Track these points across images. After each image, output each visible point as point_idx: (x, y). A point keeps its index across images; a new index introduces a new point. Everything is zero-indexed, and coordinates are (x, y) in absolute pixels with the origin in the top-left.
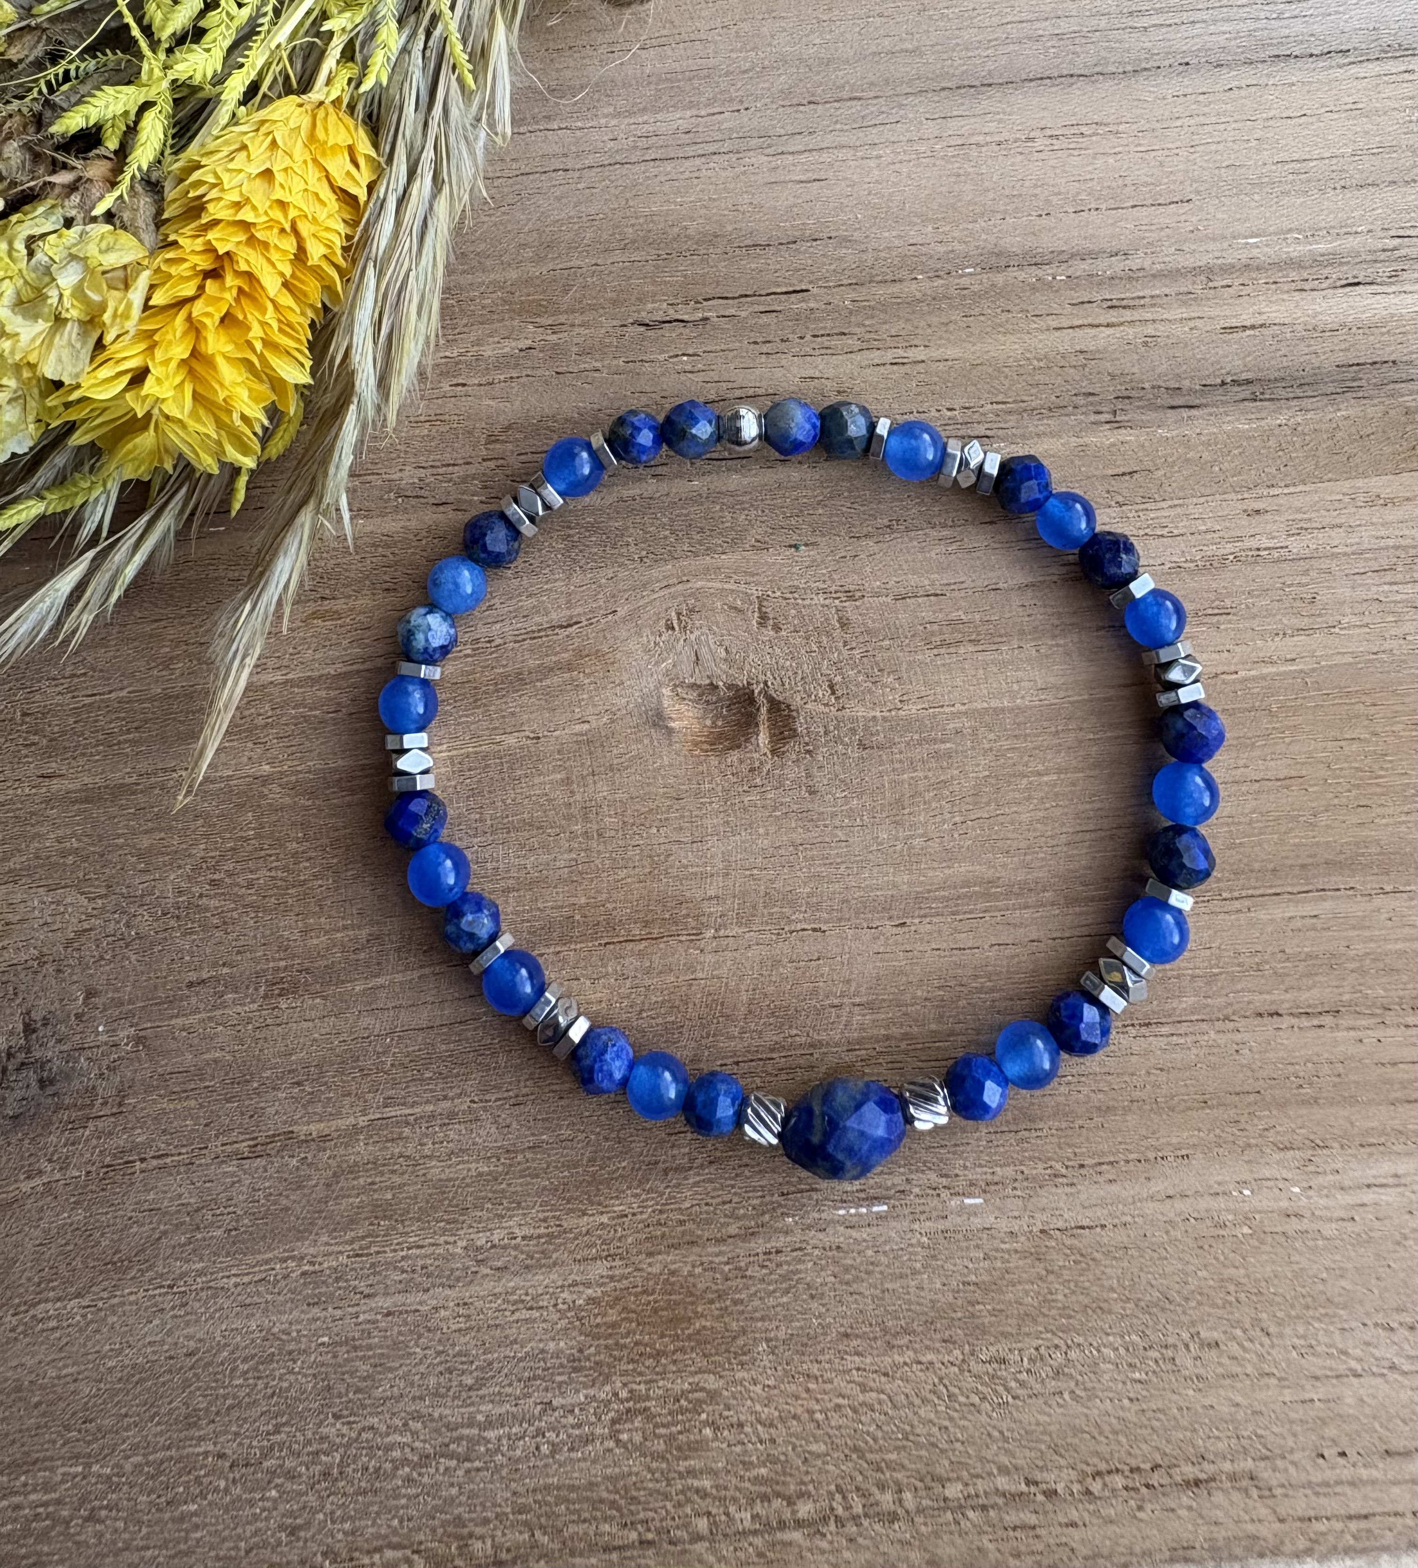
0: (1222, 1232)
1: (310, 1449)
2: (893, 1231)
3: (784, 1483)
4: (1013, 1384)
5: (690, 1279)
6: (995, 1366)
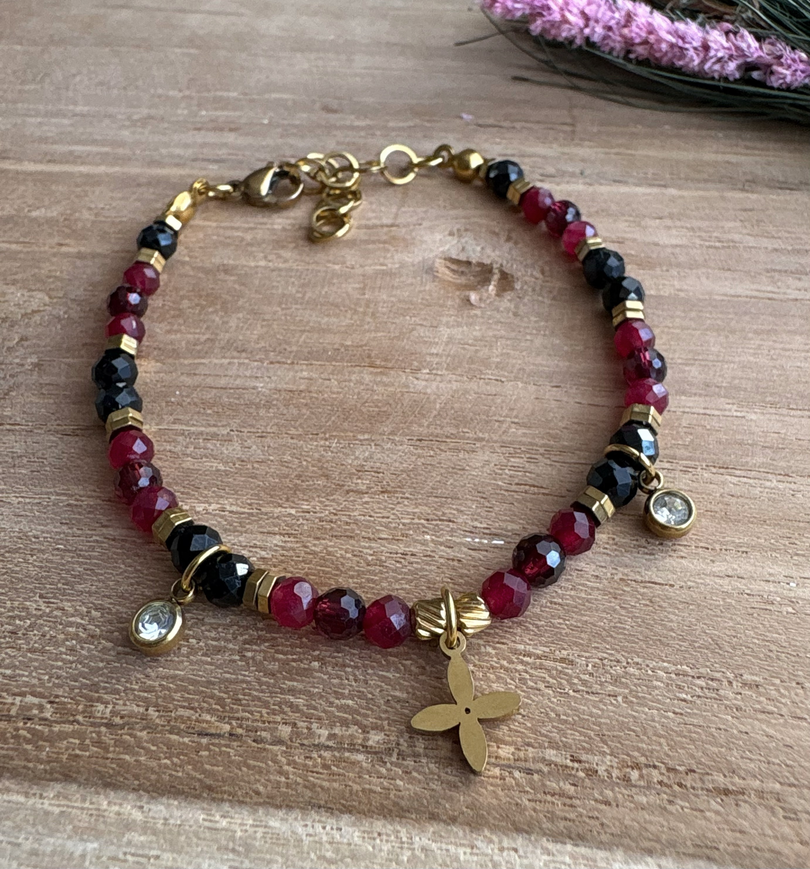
1: (11, 613)
3: (365, 716)
5: (341, 560)
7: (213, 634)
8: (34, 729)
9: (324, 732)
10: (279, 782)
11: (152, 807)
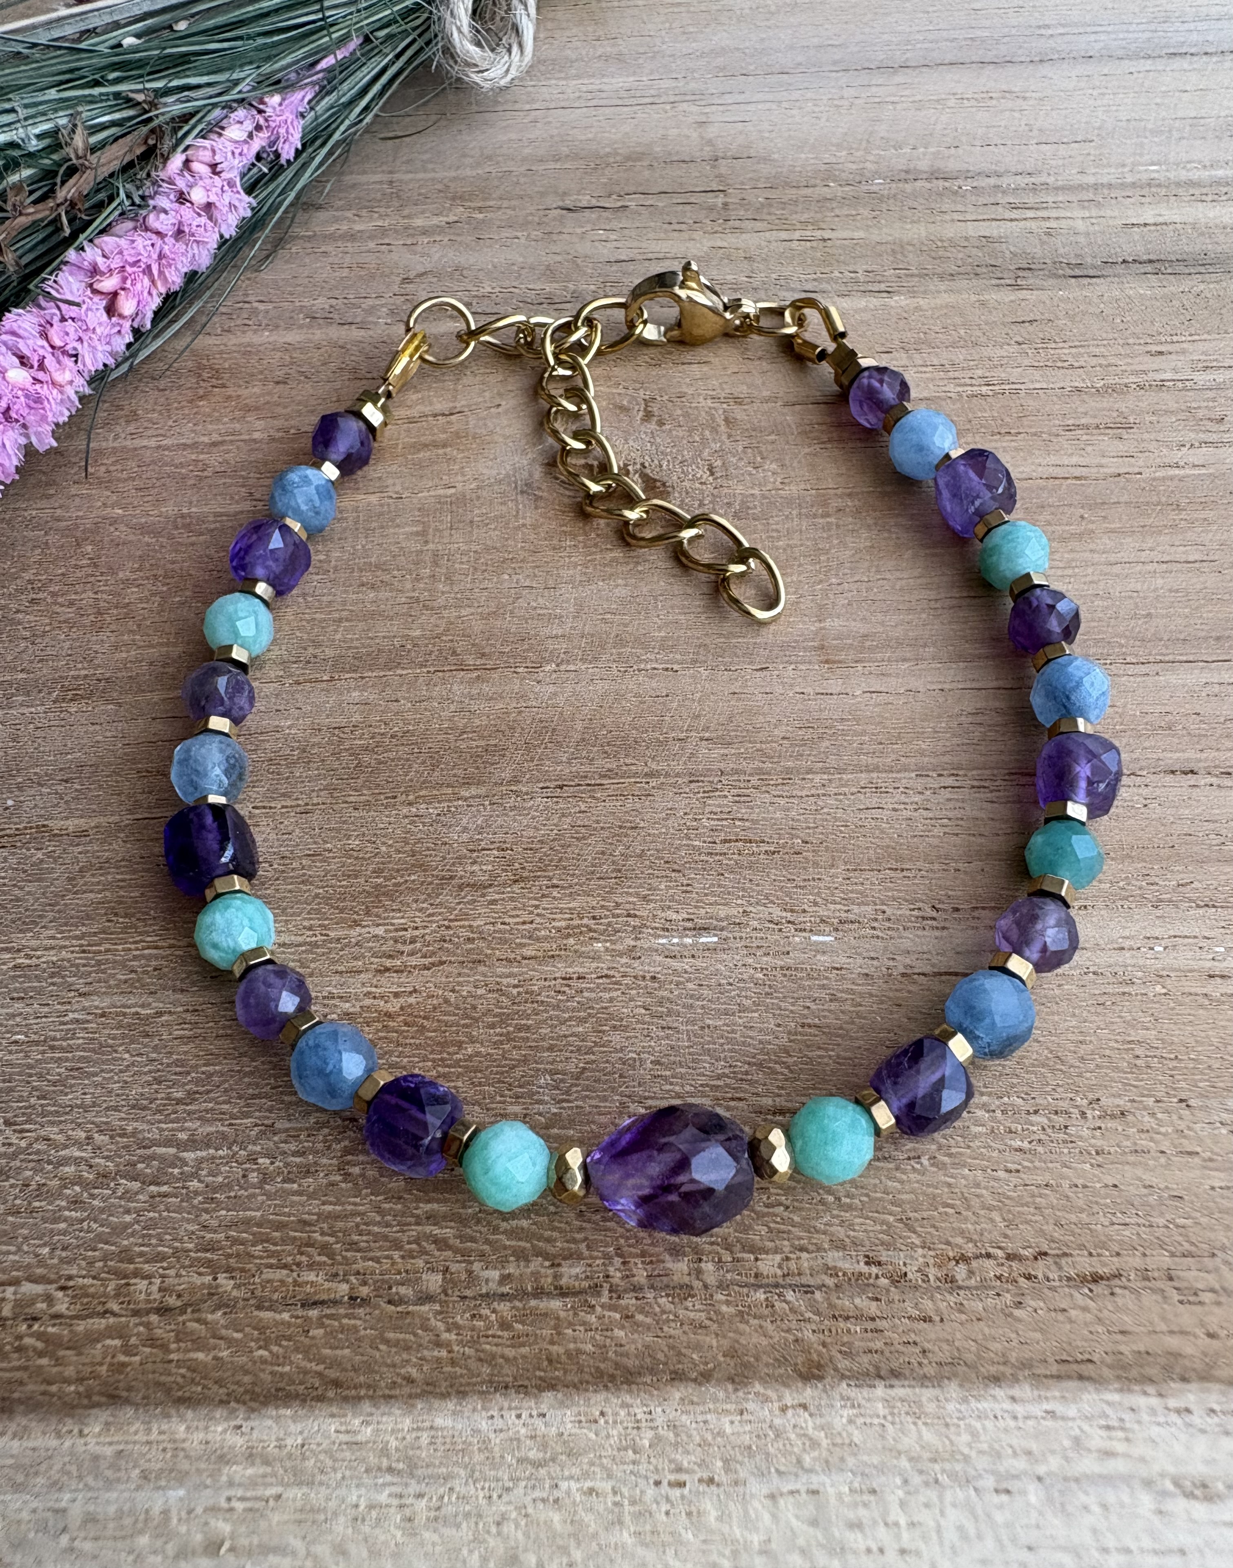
2: (721, 964)
7: (293, 1146)
8: (44, 1333)
9: (495, 1274)
10: (438, 1360)
11: (255, 1423)
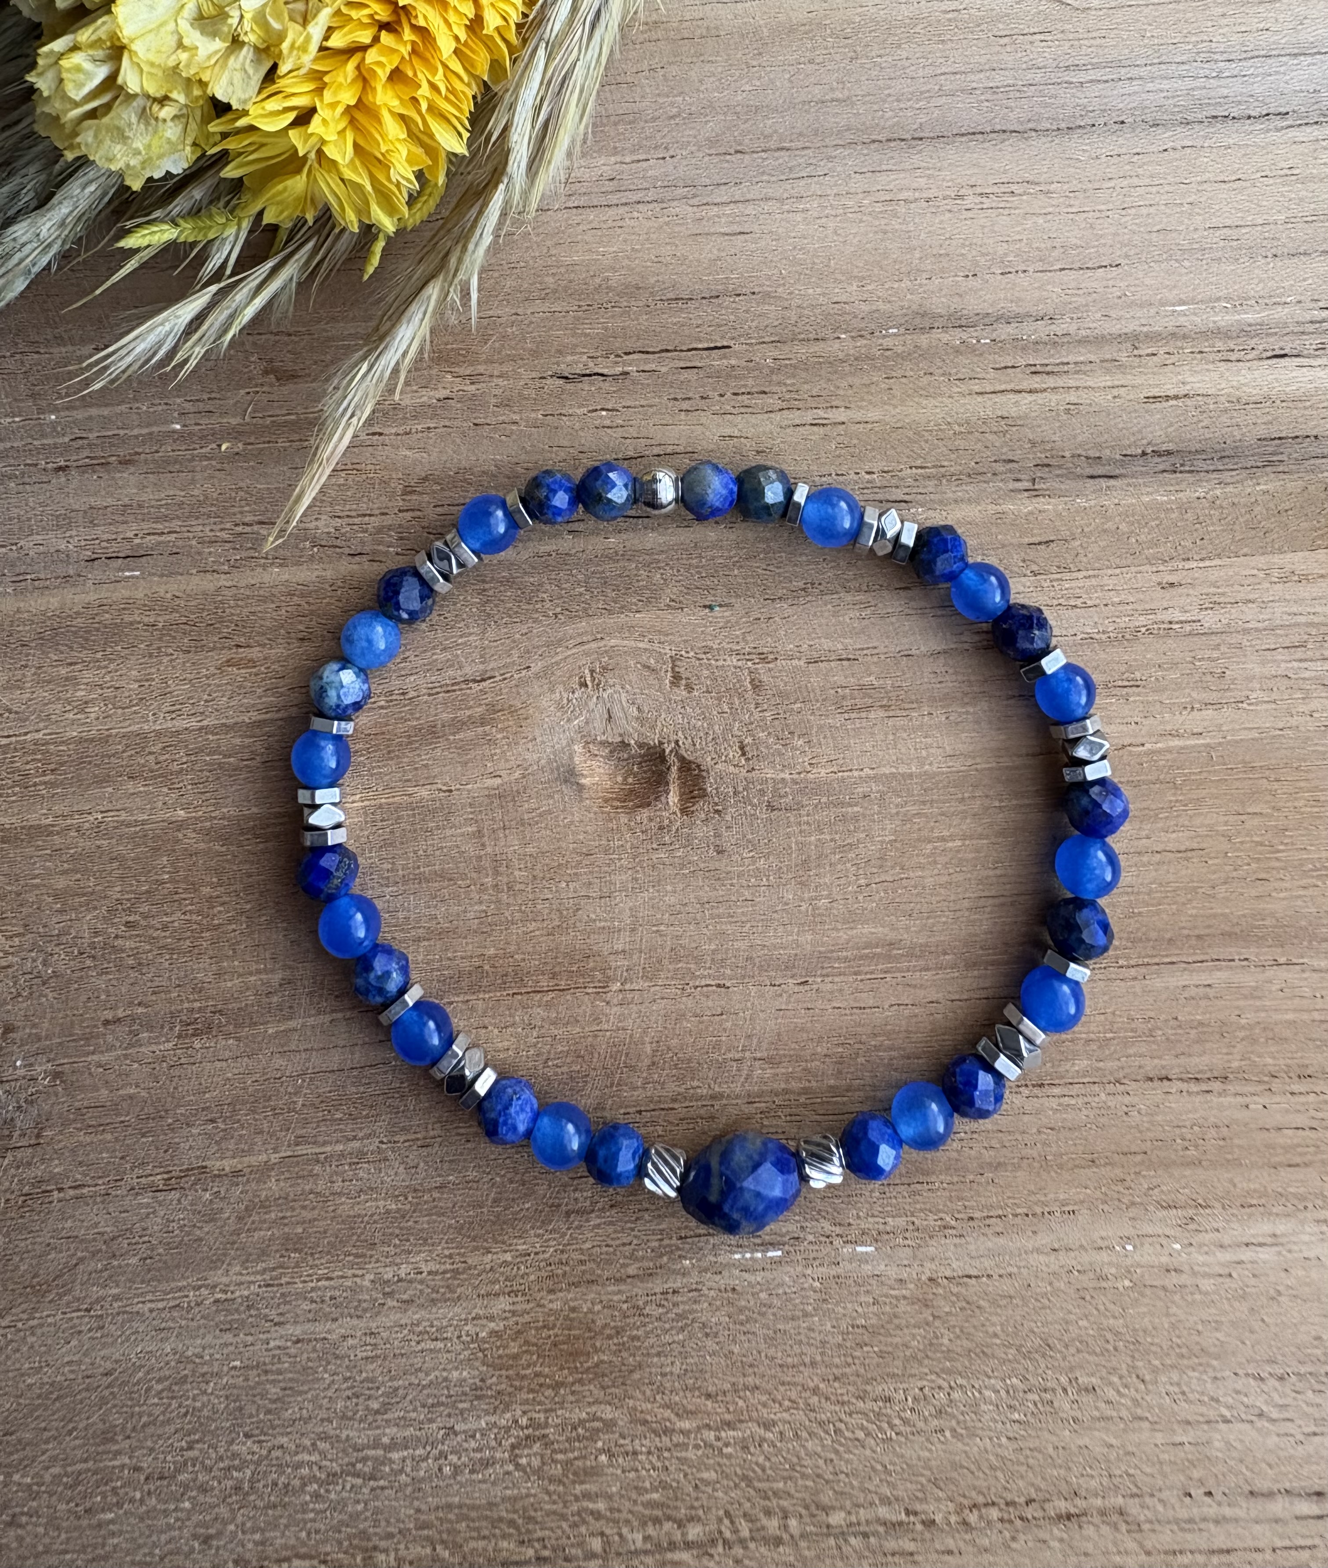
0: (1104, 1284)
1: (221, 1465)
2: (785, 1275)
3: (676, 1508)
4: (897, 1421)
5: (590, 1316)
6: (881, 1404)
